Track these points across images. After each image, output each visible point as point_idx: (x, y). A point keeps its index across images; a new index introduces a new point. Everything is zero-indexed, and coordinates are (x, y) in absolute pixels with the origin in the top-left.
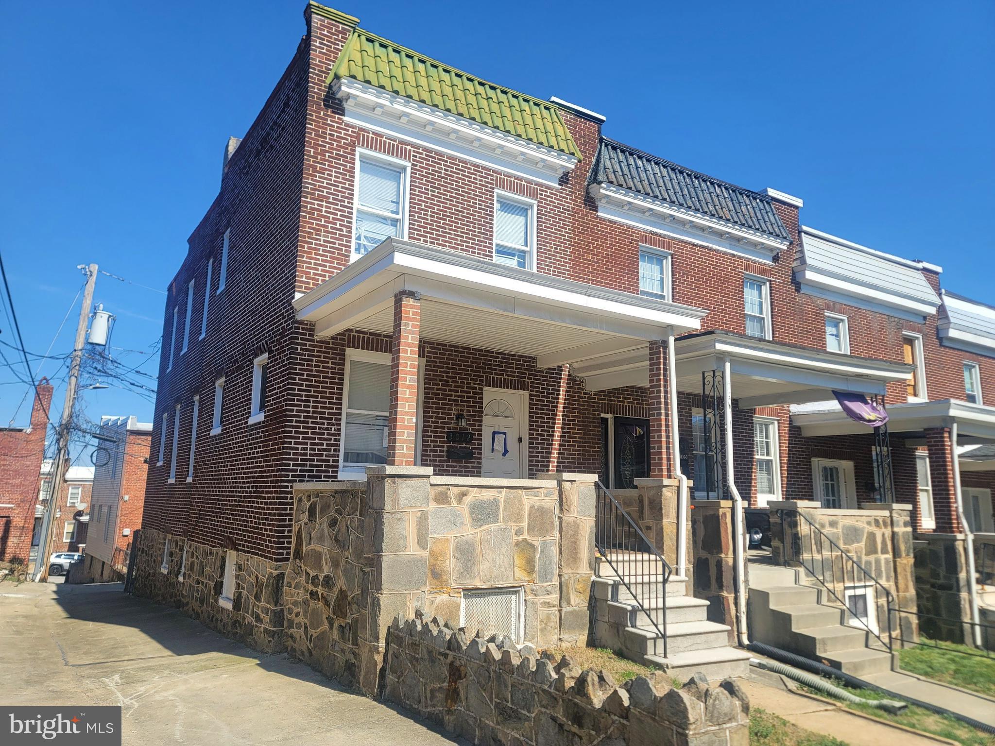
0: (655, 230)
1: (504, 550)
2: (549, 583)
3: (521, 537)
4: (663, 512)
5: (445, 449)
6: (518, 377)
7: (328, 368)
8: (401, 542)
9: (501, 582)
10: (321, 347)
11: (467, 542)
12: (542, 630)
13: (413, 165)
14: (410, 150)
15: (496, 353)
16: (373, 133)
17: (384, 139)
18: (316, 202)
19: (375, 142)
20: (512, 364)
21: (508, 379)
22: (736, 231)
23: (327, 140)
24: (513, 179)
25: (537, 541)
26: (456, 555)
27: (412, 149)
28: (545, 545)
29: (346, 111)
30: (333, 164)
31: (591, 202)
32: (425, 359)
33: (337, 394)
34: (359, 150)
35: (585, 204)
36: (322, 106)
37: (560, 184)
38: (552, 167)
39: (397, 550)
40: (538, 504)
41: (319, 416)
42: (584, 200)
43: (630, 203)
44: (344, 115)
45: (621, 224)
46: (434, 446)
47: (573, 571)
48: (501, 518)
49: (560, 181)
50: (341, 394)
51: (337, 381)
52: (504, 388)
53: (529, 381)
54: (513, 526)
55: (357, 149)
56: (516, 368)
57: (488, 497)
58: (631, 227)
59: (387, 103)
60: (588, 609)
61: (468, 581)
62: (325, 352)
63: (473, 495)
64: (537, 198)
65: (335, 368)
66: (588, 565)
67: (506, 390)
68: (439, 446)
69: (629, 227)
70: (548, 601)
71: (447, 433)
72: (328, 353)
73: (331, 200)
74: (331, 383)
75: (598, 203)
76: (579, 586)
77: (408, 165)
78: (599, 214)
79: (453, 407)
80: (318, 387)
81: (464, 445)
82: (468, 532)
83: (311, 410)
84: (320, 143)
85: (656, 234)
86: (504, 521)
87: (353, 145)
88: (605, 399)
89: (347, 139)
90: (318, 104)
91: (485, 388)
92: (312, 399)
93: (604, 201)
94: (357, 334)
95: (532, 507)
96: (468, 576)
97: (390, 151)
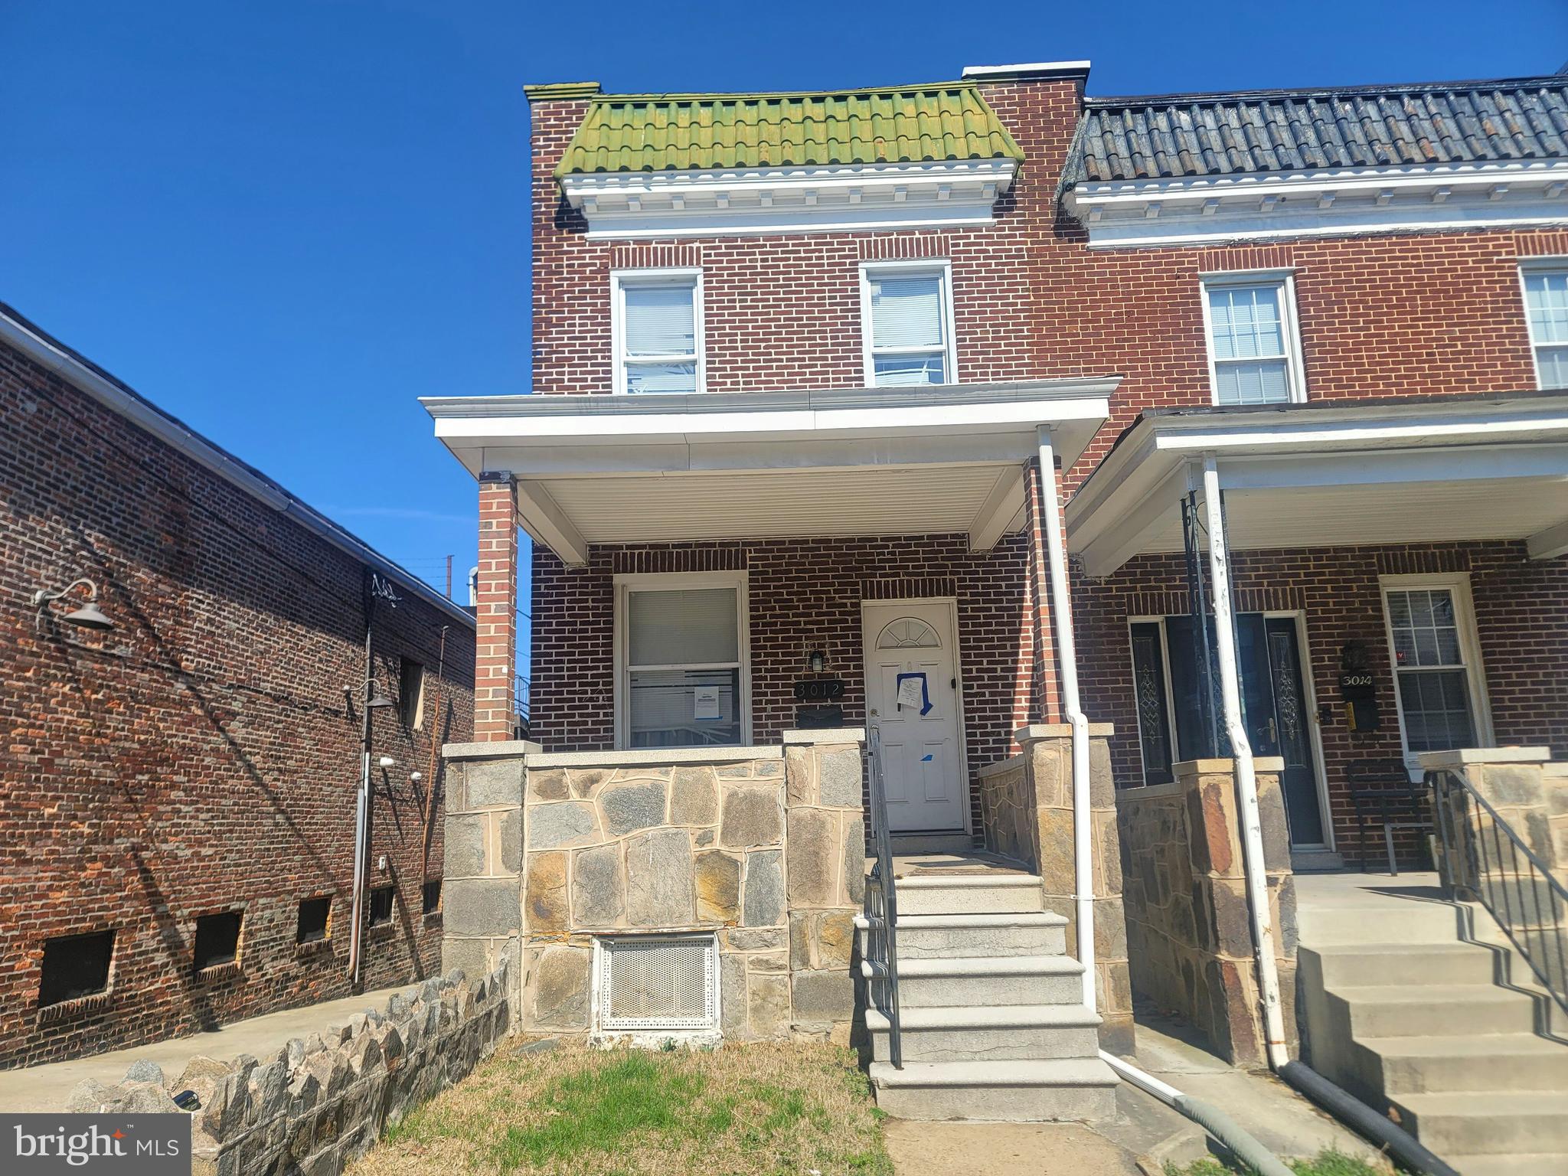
0: (1236, 236)
1: (672, 870)
2: (768, 927)
3: (708, 847)
4: (1038, 789)
5: (794, 712)
6: (929, 574)
7: (587, 608)
8: (474, 860)
9: (668, 925)
10: (575, 580)
11: (598, 859)
12: (756, 1010)
13: (706, 269)
14: (698, 249)
15: (882, 539)
16: (636, 242)
17: (654, 245)
18: (554, 370)
19: (643, 253)
20: (917, 552)
21: (909, 582)
22: (1466, 177)
23: (565, 275)
24: (895, 236)
25: (742, 855)
26: (578, 879)
27: (702, 245)
28: (757, 862)
29: (590, 224)
30: (576, 308)
31: (1070, 227)
32: (747, 571)
33: (604, 645)
34: (615, 276)
35: (1056, 235)
36: (554, 229)
37: (995, 216)
38: (971, 192)
39: (468, 873)
40: (744, 789)
41: (577, 681)
42: (1055, 228)
43: (1154, 204)
44: (586, 231)
45: (1147, 249)
46: (773, 709)
47: (813, 906)
48: (668, 819)
49: (995, 209)
50: (611, 645)
51: (602, 626)
52: (902, 596)
53: (955, 577)
54: (691, 830)
55: (612, 273)
56: (925, 560)
57: (641, 782)
58: (1177, 247)
59: (642, 190)
60: (851, 976)
61: (605, 922)
62: (581, 587)
63: (611, 781)
64: (947, 253)
65: (597, 608)
66: (847, 895)
67: (907, 601)
68: (782, 709)
69: (1168, 248)
70: (765, 958)
71: (795, 686)
72: (587, 587)
73: (576, 361)
74: (593, 630)
75: (1086, 225)
76: (828, 933)
77: (698, 271)
78: (1092, 243)
79: (804, 642)
80: (574, 639)
81: (829, 702)
82: (602, 839)
83: (566, 673)
84: (554, 282)
85: (1243, 243)
86: (673, 820)
87: (605, 271)
88: (1135, 588)
89: (595, 265)
90: (547, 228)
91: (865, 603)
92: (566, 658)
93: (1095, 216)
94: (628, 552)
95: (732, 795)
96: (604, 914)
97: (664, 260)
